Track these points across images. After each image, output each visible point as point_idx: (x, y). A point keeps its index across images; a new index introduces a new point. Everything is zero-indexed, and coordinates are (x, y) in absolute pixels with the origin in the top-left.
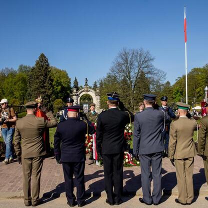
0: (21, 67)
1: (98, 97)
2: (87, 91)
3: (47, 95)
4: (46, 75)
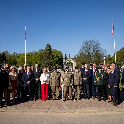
1: (75, 63)
2: (70, 60)
3: (51, 63)
4: (50, 53)
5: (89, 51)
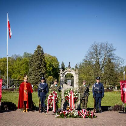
0: (25, 54)
1: (77, 76)
2: (70, 71)
3: (42, 74)
4: (42, 60)
5: (98, 60)
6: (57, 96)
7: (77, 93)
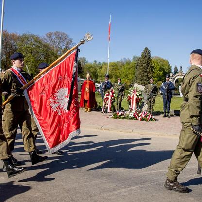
0: (134, 57)
6: (114, 95)
7: (140, 93)
